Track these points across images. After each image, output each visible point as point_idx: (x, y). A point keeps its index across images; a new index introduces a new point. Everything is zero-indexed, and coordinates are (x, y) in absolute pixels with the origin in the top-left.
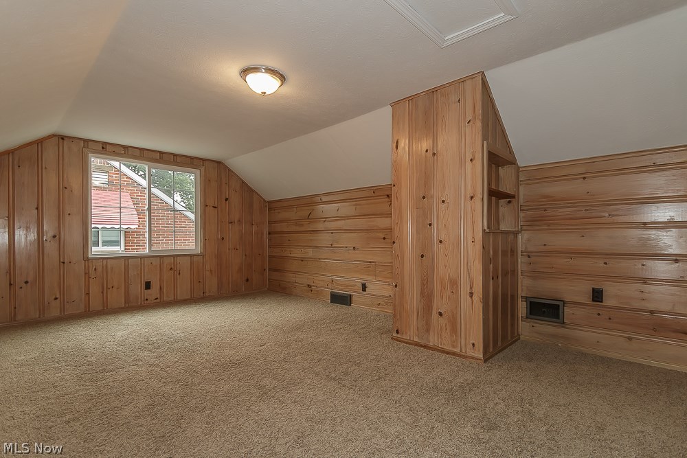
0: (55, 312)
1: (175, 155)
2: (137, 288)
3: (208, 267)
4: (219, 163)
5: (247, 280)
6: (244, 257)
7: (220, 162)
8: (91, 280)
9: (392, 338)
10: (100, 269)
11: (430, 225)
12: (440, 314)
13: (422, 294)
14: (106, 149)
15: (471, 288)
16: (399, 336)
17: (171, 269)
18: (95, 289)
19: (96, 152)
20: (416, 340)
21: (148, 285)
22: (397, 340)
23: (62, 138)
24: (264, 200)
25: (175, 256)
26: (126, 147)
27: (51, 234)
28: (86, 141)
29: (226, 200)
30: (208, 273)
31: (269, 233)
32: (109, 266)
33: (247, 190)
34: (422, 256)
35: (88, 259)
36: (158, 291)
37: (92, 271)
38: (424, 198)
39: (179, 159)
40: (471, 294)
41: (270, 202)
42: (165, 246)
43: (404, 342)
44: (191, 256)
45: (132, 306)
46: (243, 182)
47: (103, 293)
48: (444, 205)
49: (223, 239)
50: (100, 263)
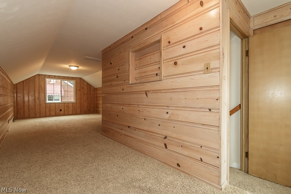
1: (68, 77)
2: (58, 111)
3: (77, 106)
5: (89, 110)
6: (88, 104)
7: (81, 78)
8: (47, 108)
10: (49, 106)
14: (50, 77)
17: (67, 106)
18: (48, 111)
19: (47, 78)
21: (61, 110)
23: (40, 75)
24: (94, 88)
25: (68, 103)
26: (55, 76)
27: (37, 97)
29: (83, 88)
30: (77, 108)
31: (96, 97)
32: (51, 105)
33: (89, 85)
35: (46, 103)
36: (63, 112)
37: (47, 106)
39: (73, 78)
41: (96, 88)
42: (66, 100)
44: (73, 103)
45: (57, 115)
46: (88, 83)
49: (82, 98)
50: (48, 104)
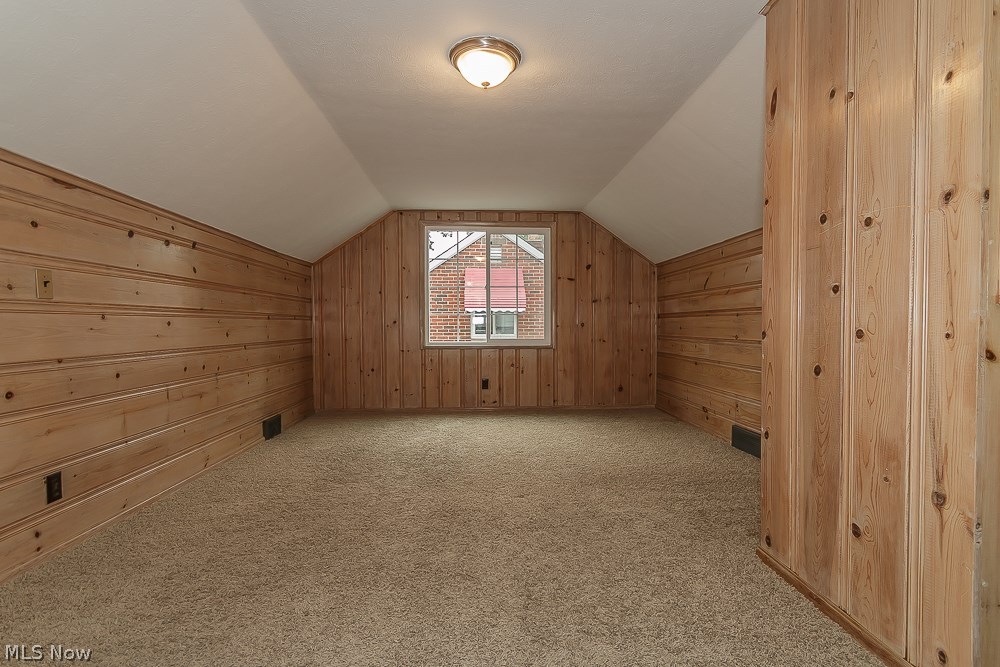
0: (396, 405)
1: (518, 213)
2: (473, 386)
3: (560, 366)
4: (577, 214)
5: (621, 389)
6: (616, 353)
7: (579, 213)
8: (427, 372)
9: (758, 552)
10: (436, 360)
11: (836, 289)
12: (856, 532)
13: (816, 466)
14: (442, 218)
15: (939, 480)
16: (770, 551)
17: (512, 365)
18: (431, 384)
19: (432, 223)
20: (803, 576)
21: (485, 384)
22: (765, 560)
23: (401, 212)
24: (651, 264)
25: (518, 348)
26: (461, 213)
28: (423, 212)
29: (588, 267)
30: (561, 374)
31: (659, 317)
33: (621, 250)
34: (817, 371)
35: (426, 348)
36: (497, 393)
37: (428, 361)
38: (823, 219)
39: (522, 217)
40: (940, 500)
41: (661, 266)
43: (779, 572)
44: (539, 349)
45: (467, 408)
46: (615, 239)
47: (438, 388)
48: (869, 232)
49: (583, 325)
50: (436, 353)
